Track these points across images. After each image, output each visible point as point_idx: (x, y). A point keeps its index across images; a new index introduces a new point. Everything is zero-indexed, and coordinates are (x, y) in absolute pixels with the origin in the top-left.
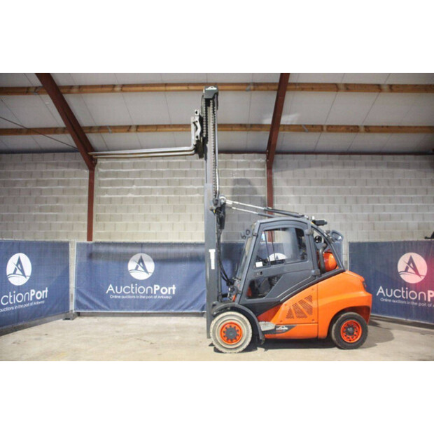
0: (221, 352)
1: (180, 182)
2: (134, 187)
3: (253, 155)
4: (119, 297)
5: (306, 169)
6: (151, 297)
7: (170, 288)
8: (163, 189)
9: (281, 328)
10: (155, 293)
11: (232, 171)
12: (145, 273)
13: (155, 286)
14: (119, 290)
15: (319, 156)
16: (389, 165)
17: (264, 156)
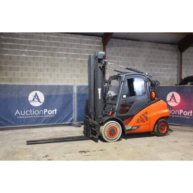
0: (107, 142)
1: (55, 49)
2: (26, 50)
3: (95, 37)
4: (23, 117)
5: (122, 48)
6: (42, 116)
7: (53, 111)
8: (44, 53)
9: (134, 128)
10: (45, 114)
11: (84, 46)
12: (39, 103)
13: (45, 110)
14: (23, 113)
15: (128, 41)
16: (159, 49)
17: (101, 38)
